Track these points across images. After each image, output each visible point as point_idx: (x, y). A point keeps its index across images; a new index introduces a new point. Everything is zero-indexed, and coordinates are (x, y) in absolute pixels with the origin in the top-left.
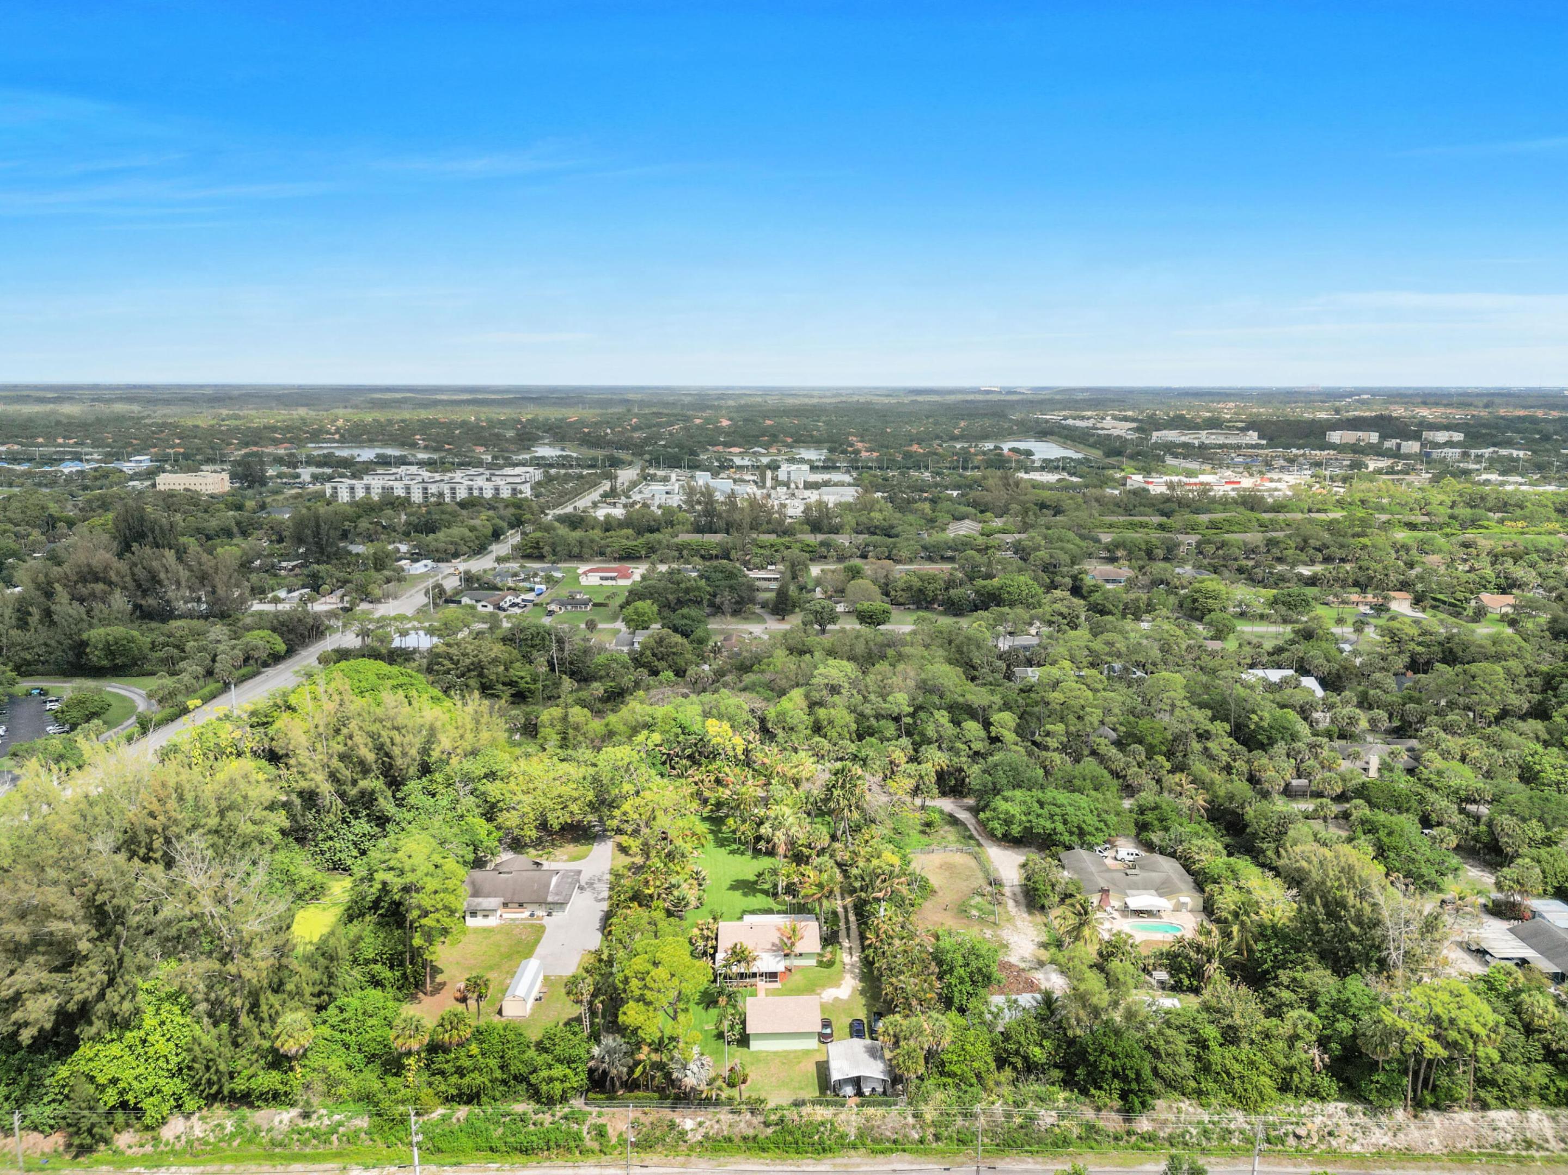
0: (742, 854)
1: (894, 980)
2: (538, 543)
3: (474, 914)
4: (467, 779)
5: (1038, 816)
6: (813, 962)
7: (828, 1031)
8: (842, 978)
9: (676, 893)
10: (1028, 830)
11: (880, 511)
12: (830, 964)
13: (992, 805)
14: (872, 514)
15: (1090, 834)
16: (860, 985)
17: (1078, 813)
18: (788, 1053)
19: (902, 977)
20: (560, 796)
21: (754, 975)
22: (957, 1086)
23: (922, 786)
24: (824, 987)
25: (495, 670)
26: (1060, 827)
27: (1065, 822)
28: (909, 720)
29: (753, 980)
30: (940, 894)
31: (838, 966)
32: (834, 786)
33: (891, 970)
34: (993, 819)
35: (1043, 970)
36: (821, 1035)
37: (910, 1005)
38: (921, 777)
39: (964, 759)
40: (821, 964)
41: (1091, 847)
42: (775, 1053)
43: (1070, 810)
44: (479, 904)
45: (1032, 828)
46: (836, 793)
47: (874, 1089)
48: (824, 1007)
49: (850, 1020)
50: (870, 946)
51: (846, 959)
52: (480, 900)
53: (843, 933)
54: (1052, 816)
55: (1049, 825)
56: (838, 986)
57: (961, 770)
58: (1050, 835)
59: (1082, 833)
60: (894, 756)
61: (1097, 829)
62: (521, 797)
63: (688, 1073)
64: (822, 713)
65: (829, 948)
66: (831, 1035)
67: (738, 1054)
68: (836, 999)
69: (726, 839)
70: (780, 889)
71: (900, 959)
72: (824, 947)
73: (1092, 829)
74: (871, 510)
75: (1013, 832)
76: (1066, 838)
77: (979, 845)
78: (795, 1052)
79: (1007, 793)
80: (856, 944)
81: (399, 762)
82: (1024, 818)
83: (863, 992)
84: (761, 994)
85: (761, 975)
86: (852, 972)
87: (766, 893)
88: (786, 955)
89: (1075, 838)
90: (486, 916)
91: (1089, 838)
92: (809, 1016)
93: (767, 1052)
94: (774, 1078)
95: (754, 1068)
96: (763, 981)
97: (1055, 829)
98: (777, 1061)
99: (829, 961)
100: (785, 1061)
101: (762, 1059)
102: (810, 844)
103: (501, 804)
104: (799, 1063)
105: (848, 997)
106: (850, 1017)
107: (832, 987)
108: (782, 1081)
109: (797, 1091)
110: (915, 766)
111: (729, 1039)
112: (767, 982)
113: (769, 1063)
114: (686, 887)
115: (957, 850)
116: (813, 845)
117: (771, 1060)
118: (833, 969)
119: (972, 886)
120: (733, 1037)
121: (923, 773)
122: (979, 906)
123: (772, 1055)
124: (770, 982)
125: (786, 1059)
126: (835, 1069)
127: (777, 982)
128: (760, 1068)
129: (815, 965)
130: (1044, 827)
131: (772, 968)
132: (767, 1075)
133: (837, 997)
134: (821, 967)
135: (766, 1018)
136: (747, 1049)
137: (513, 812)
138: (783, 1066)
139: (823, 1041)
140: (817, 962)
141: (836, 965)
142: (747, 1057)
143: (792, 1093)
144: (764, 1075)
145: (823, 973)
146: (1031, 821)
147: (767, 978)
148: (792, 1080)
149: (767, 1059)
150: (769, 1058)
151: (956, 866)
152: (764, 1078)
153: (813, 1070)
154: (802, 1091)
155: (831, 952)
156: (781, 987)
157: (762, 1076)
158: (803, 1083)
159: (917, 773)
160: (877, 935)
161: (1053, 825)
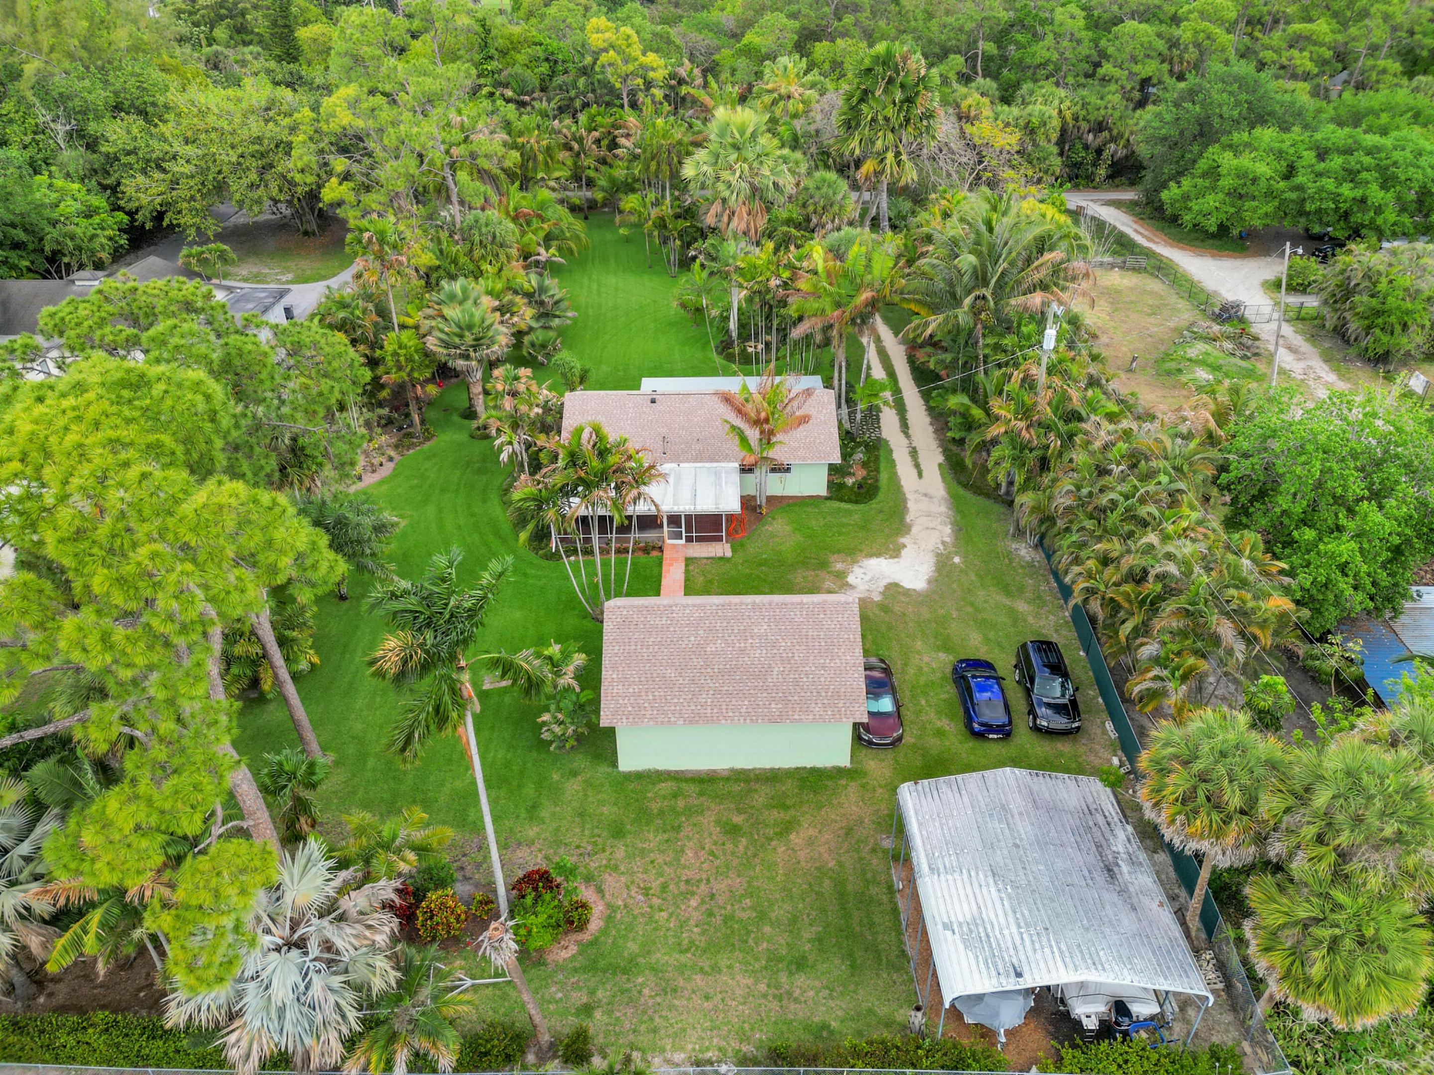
4: (64, 106)
5: (1318, 175)
6: (819, 486)
7: (886, 704)
8: (907, 531)
9: (453, 312)
12: (866, 492)
13: (1202, 165)
20: (255, 141)
21: (649, 522)
23: (1029, 149)
24: (853, 553)
26: (1376, 194)
27: (1388, 183)
28: (989, 47)
29: (650, 536)
30: (1104, 339)
31: (884, 495)
32: (863, 99)
34: (1200, 193)
38: (1030, 130)
40: (838, 490)
43: (1397, 155)
45: (1301, 203)
46: (867, 114)
47: (1120, 1006)
49: (950, 662)
51: (907, 478)
53: (888, 417)
54: (1351, 174)
55: (1347, 191)
56: (896, 552)
57: (1100, 126)
62: (178, 147)
64: (821, 50)
67: (573, 788)
68: (893, 588)
70: (734, 324)
75: (1248, 217)
78: (772, 777)
79: (1239, 137)
80: (927, 442)
82: (1281, 186)
84: (674, 572)
85: (674, 520)
87: (704, 342)
88: (747, 470)
92: (823, 667)
93: (677, 777)
94: (693, 903)
95: (620, 853)
96: (678, 536)
97: (1363, 201)
98: (708, 820)
99: (860, 487)
100: (738, 819)
101: (655, 807)
102: (808, 220)
103: (131, 159)
104: (787, 828)
105: (929, 582)
106: (946, 647)
107: (878, 555)
108: (726, 919)
109: (783, 978)
110: (1015, 111)
111: (546, 736)
112: (689, 539)
113: (677, 829)
114: (487, 302)
115: (1112, 266)
116: (815, 220)
117: (690, 812)
118: (874, 504)
119: (1172, 324)
120: (558, 730)
121: (1035, 121)
122: (1211, 360)
123: (691, 789)
124: (700, 539)
125: (739, 811)
126: (947, 926)
127: (720, 539)
128: (643, 853)
129: (823, 491)
130: (1336, 197)
131: (706, 505)
132: (664, 887)
133: (896, 585)
134: (841, 500)
135: (670, 673)
136: (603, 769)
137: (157, 175)
138: (729, 846)
139: (870, 743)
140: (831, 485)
141: (881, 496)
142: (602, 803)
143: (762, 987)
144: (656, 885)
145: (849, 513)
146: (1299, 188)
147: (689, 529)
148: (762, 916)
149: (673, 809)
150: (681, 803)
151: (1119, 292)
152: (656, 901)
153: (841, 864)
154: (801, 980)
155: (865, 465)
156: (729, 554)
157: (646, 891)
158: (806, 935)
159: (1022, 123)
160: (1025, 412)
161: (1358, 193)
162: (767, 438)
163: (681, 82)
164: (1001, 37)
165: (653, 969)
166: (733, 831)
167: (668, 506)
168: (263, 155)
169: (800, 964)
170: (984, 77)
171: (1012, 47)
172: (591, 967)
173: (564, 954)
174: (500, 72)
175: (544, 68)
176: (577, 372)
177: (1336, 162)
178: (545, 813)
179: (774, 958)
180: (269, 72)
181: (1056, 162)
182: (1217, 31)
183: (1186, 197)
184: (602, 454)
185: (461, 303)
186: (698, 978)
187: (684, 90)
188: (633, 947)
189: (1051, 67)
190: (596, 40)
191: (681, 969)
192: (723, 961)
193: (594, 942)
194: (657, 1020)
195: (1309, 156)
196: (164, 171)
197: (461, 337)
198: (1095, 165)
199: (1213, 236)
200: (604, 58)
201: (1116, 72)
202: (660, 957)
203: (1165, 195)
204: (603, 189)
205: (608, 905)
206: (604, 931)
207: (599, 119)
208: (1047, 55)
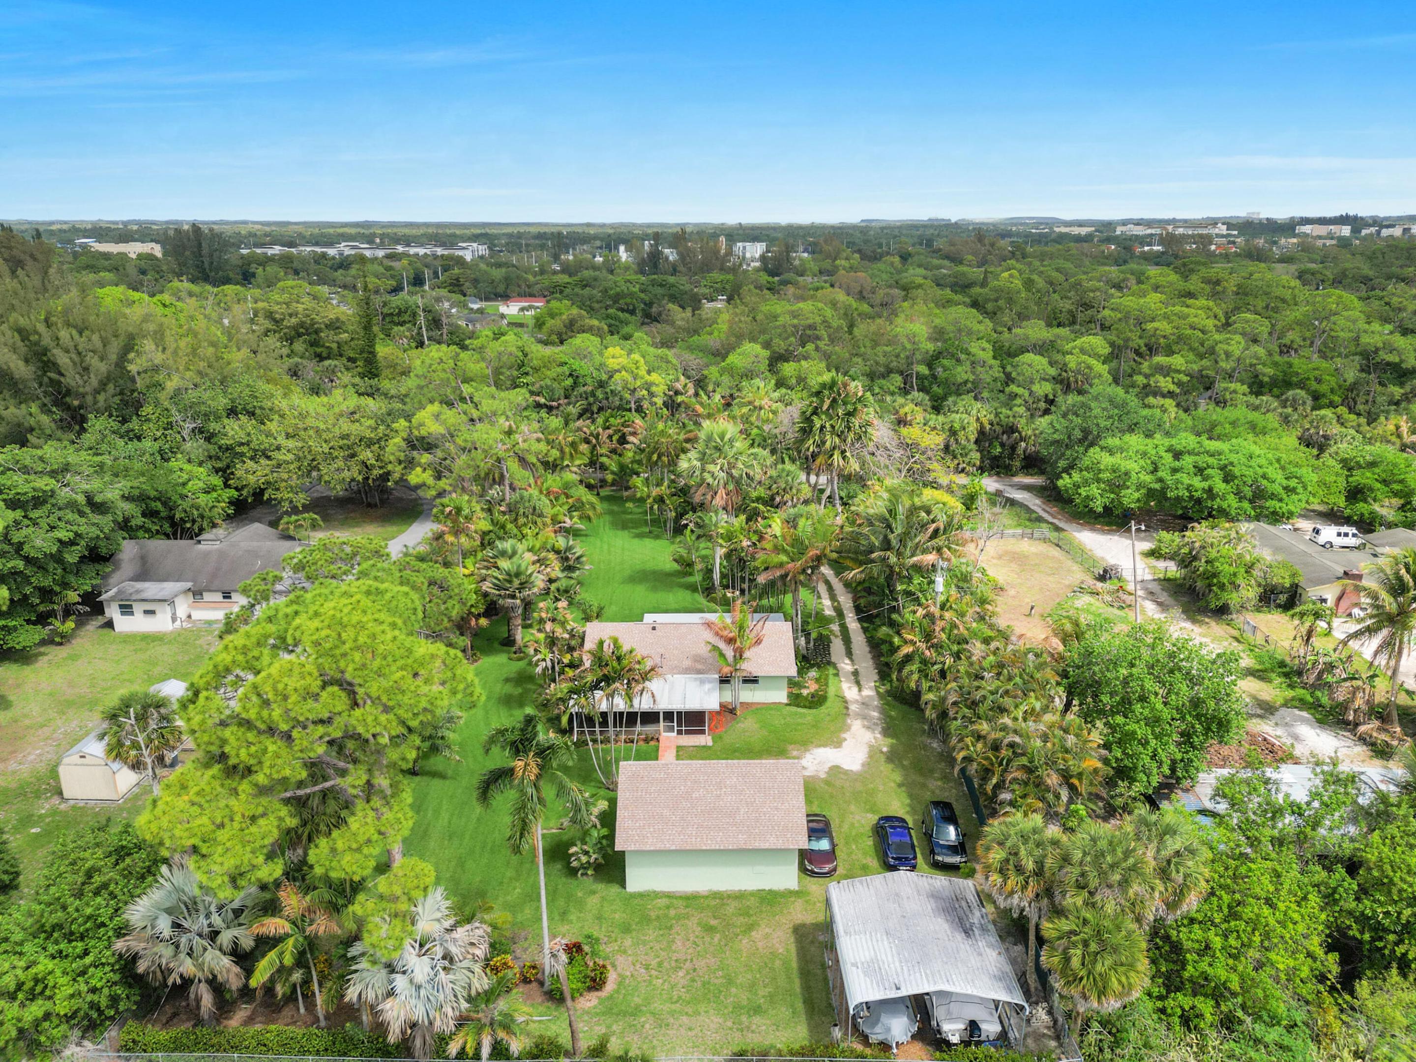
0: (657, 537)
1: (984, 727)
2: (457, 280)
3: (126, 609)
4: (193, 411)
5: (1175, 471)
6: (781, 696)
7: (824, 845)
8: (846, 728)
9: (504, 564)
10: (1158, 495)
11: (847, 259)
12: (817, 700)
13: (1086, 462)
14: (838, 262)
15: (1273, 496)
16: (885, 744)
17: (1252, 463)
18: (721, 897)
19: (1006, 720)
20: (344, 437)
21: (650, 717)
22: (1228, 1023)
23: (953, 446)
24: (805, 744)
25: (336, 338)
26: (1220, 486)
27: (1228, 478)
28: (923, 370)
29: (650, 729)
30: (1012, 592)
31: (831, 704)
32: (815, 412)
33: (973, 705)
34: (1086, 483)
35: (1273, 720)
36: (805, 856)
37: (1039, 784)
38: (953, 432)
39: (1021, 410)
40: (795, 700)
41: (1276, 518)
42: (691, 899)
43: (1233, 458)
44: (138, 592)
45: (1163, 492)
46: (818, 423)
47: (973, 1026)
48: (811, 789)
49: (873, 819)
50: (908, 658)
51: (850, 692)
52: (147, 585)
53: (837, 646)
54: (1200, 471)
55: (1198, 483)
56: (838, 744)
57: (1011, 429)
58: (1199, 501)
59: (1259, 495)
60: (902, 412)
61: (1287, 489)
62: (281, 440)
63: (400, 982)
64: (788, 369)
65: (813, 673)
66: (830, 856)
67: (593, 901)
68: (835, 770)
69: (632, 521)
70: (717, 576)
71: (990, 683)
72: (801, 672)
73: (1277, 489)
74: (835, 259)
75: (1125, 501)
76: (1232, 502)
77: (1058, 529)
78: (740, 896)
79: (1112, 441)
80: (866, 665)
81: (72, 379)
82: (1148, 478)
83: (892, 757)
84: (668, 756)
85: (669, 716)
86: (864, 717)
87: (693, 588)
88: (724, 681)
89: (1246, 505)
90: (150, 612)
91: (1271, 504)
92: (777, 809)
93: (669, 895)
94: (681, 974)
95: (628, 942)
96: (671, 729)
97: (1210, 490)
98: (692, 923)
99: (813, 696)
100: (714, 922)
101: (653, 915)
102: (772, 498)
103: (244, 449)
104: (750, 928)
105: (863, 765)
106: (872, 811)
107: (825, 746)
108: (704, 984)
109: (744, 1018)
110: (941, 418)
111: (575, 864)
112: (680, 732)
113: (670, 928)
114: (529, 557)
115: (1023, 536)
116: (778, 499)
117: (678, 918)
118: (823, 710)
119: (1067, 582)
120: (584, 859)
121: (957, 426)
122: (1093, 609)
123: (680, 903)
124: (688, 732)
125: (715, 918)
126: (855, 965)
127: (702, 732)
128: (645, 943)
129: (785, 700)
130: (1189, 488)
131: (693, 704)
132: (660, 964)
133: (838, 767)
134: (798, 706)
135: (666, 812)
136: (615, 889)
137: (263, 461)
138: (707, 939)
139: (812, 872)
140: (790, 695)
141: (828, 703)
142: (614, 911)
143: (729, 1024)
144: (654, 963)
145: (803, 716)
146: (1161, 480)
147: (679, 725)
148: (730, 981)
149: (666, 916)
150: (672, 912)
151: (1026, 557)
152: (654, 973)
153: (788, 951)
154: (757, 1020)
155: (817, 680)
156: (710, 743)
157: (647, 968)
158: (761, 992)
159: (947, 427)
160: (928, 636)
161: (1205, 485)
162: (739, 654)
163: (677, 393)
164: (931, 362)
165: (653, 1014)
166: (710, 929)
167: (664, 704)
168: (349, 448)
169: (757, 1010)
170: (920, 390)
171: (940, 369)
172: (608, 1012)
173: (588, 1004)
174: (533, 384)
175: (569, 382)
176: (595, 609)
177: (1188, 461)
178: (573, 917)
179: (737, 1007)
180: (354, 385)
181: (976, 456)
182: (1093, 362)
183: (1077, 486)
184: (619, 659)
185: (510, 558)
186: (684, 1018)
187: (680, 399)
188: (637, 1000)
189: (969, 385)
190: (613, 364)
191: (672, 1013)
192: (702, 1008)
193: (611, 998)
194: (655, 1042)
195: (1168, 458)
196: (268, 458)
197: (510, 582)
198: (1011, 458)
199: (1100, 515)
200: (617, 376)
201: (1019, 391)
202: (657, 1006)
203: (1060, 483)
204: (613, 473)
205: (619, 975)
206: (617, 991)
207: (612, 420)
208: (965, 377)
